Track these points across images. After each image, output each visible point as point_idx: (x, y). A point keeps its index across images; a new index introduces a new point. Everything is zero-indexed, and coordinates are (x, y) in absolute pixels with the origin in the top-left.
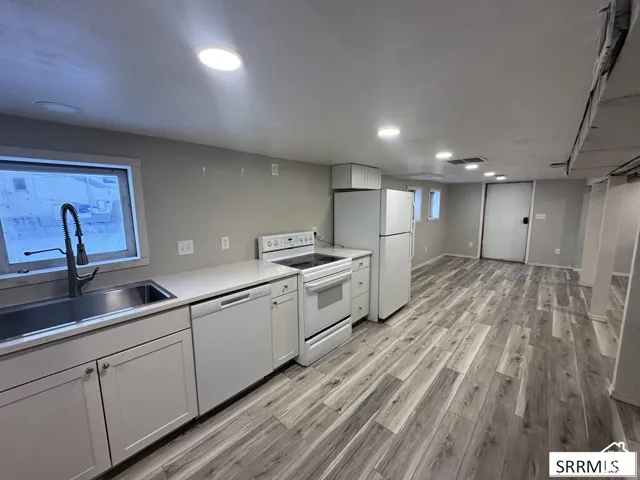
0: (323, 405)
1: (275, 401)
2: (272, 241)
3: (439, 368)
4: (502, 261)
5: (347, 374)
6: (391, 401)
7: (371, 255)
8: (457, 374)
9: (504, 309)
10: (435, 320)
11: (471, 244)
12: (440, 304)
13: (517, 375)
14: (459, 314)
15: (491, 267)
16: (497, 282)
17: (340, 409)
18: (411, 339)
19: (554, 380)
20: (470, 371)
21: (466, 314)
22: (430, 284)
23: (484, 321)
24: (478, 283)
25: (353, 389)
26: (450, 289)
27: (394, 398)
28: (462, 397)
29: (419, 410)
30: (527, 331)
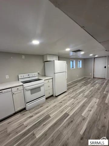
0: (23, 124)
1: (10, 122)
2: (22, 76)
3: (64, 113)
4: (99, 78)
5: (36, 114)
6: (43, 124)
7: (52, 79)
8: (68, 115)
9: (94, 93)
10: (72, 96)
11: (91, 74)
12: (76, 91)
13: (87, 116)
14: (80, 94)
15: (95, 80)
16: (95, 84)
17: (26, 127)
18: (62, 102)
19: (99, 119)
20: (73, 114)
21: (82, 94)
22: (76, 85)
23: (86, 97)
24: (90, 85)
25: (35, 119)
26: (81, 87)
27: (45, 123)
28: (66, 124)
29: (50, 128)
30: (98, 100)
